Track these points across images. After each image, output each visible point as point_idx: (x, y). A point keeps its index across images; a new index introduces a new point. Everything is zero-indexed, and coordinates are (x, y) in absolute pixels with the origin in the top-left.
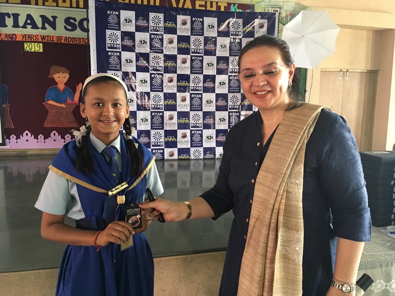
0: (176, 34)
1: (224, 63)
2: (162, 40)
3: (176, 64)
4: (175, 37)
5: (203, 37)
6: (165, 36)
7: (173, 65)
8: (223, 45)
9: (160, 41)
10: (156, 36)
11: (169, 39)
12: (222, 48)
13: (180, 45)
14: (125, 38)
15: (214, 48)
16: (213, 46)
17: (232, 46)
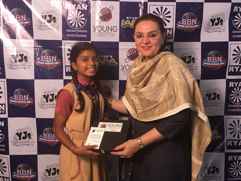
1: (217, 55)
2: (87, 14)
3: (118, 61)
4: (115, 7)
5: (175, 4)
6: (95, 4)
7: (111, 63)
8: (215, 19)
9: (83, 15)
10: (75, 5)
11: (102, 10)
12: (213, 25)
13: (126, 23)
14: (12, 10)
15: (197, 26)
16: (195, 21)
17: (235, 20)
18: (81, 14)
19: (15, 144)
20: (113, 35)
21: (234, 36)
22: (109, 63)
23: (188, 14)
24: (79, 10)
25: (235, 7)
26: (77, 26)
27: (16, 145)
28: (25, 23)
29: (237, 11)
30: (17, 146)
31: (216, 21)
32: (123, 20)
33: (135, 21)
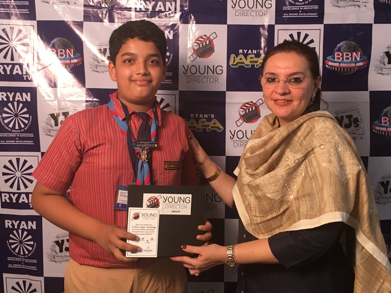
0: (224, 22)
2: (172, 46)
3: (224, 125)
4: (219, 34)
5: (321, 27)
6: (186, 30)
7: (212, 127)
11: (197, 39)
12: (388, 63)
14: (52, 42)
15: (361, 64)
16: (357, 56)
19: (53, 259)
20: (217, 79)
22: (210, 128)
23: (345, 44)
27: (54, 261)
28: (72, 61)
30: (56, 262)
32: (233, 56)
33: (253, 56)
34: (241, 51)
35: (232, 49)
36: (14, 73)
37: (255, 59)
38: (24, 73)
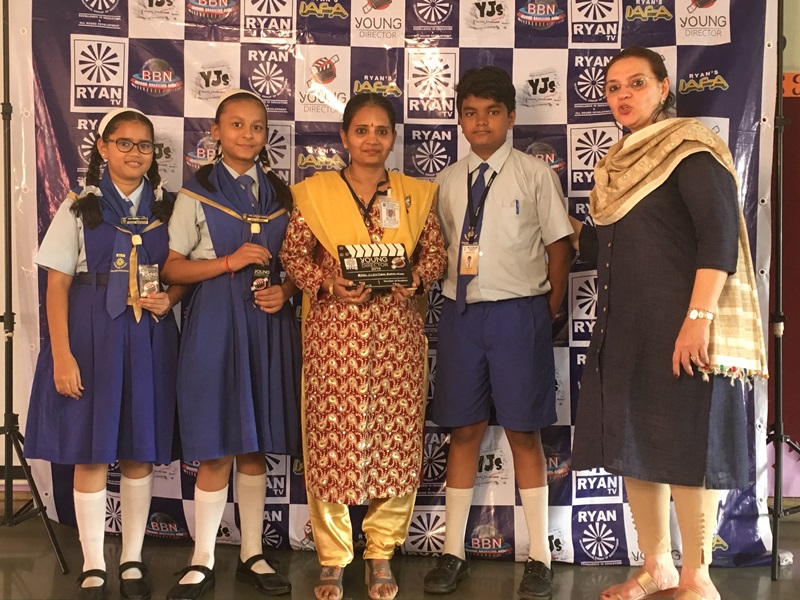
0: (347, 43)
4: (341, 57)
7: (333, 164)
8: (537, 81)
9: (280, 71)
10: (266, 52)
11: (317, 62)
12: (535, 93)
13: (362, 87)
17: (580, 83)
18: (276, 70)
21: (577, 114)
24: (273, 62)
25: (577, 58)
26: (268, 92)
29: (582, 65)
31: (541, 85)
32: (357, 82)
33: (381, 83)
34: (366, 77)
35: (356, 75)
36: (100, 97)
37: (383, 87)
38: (112, 97)
